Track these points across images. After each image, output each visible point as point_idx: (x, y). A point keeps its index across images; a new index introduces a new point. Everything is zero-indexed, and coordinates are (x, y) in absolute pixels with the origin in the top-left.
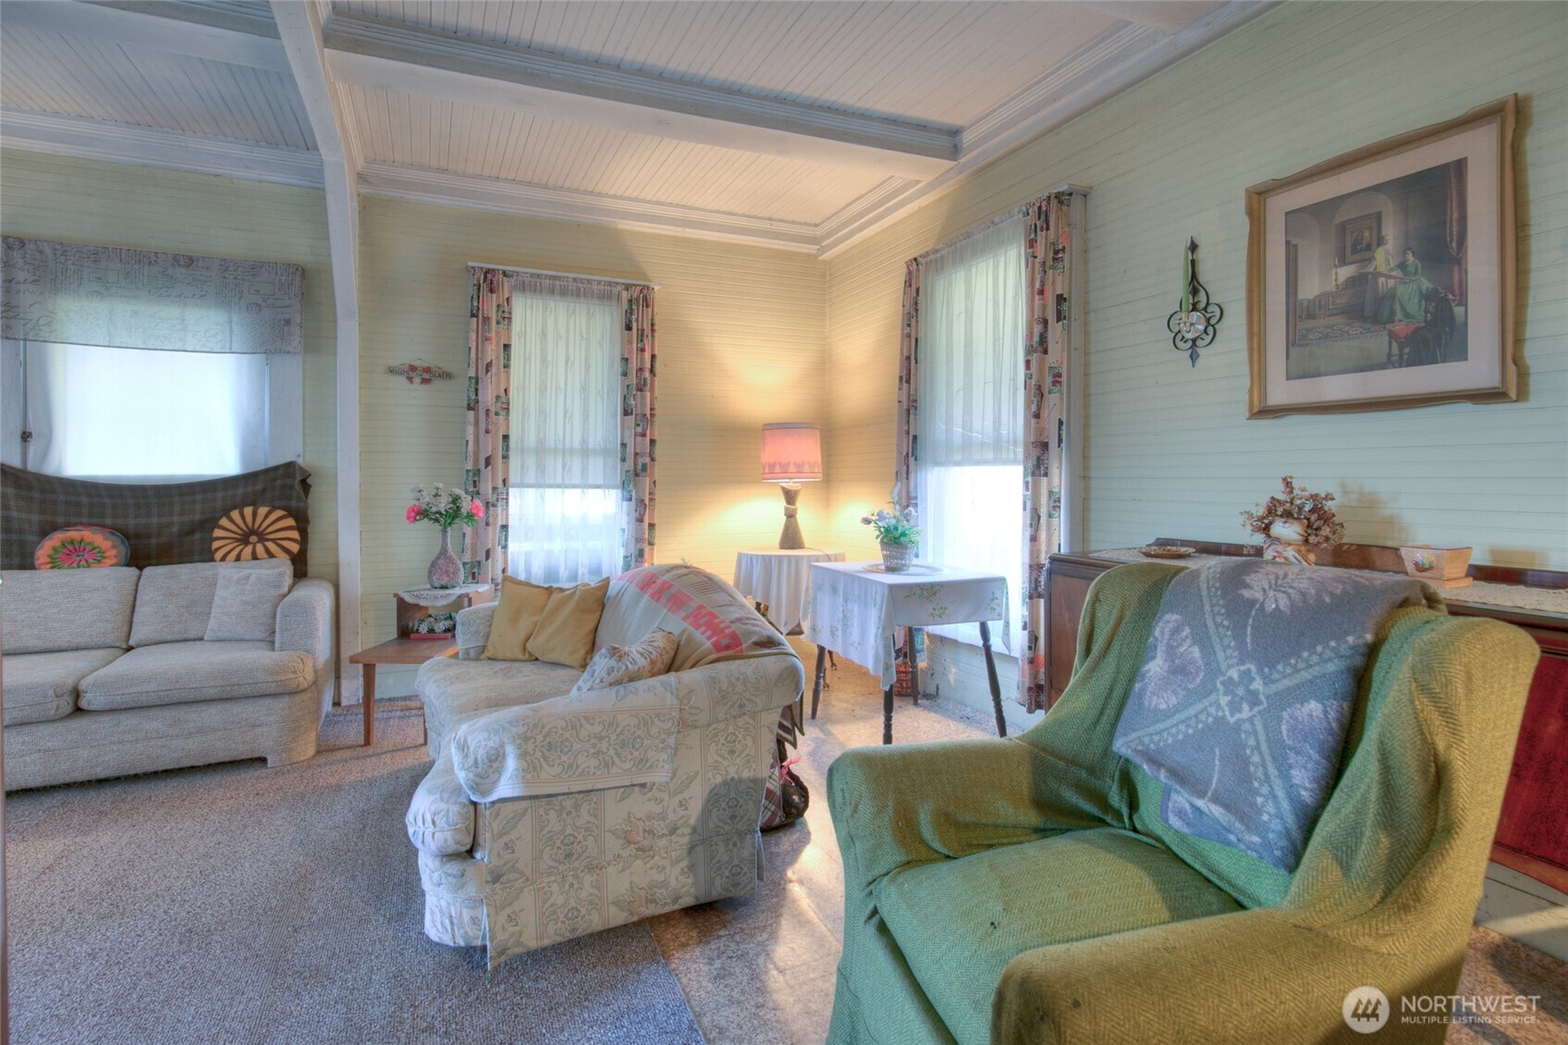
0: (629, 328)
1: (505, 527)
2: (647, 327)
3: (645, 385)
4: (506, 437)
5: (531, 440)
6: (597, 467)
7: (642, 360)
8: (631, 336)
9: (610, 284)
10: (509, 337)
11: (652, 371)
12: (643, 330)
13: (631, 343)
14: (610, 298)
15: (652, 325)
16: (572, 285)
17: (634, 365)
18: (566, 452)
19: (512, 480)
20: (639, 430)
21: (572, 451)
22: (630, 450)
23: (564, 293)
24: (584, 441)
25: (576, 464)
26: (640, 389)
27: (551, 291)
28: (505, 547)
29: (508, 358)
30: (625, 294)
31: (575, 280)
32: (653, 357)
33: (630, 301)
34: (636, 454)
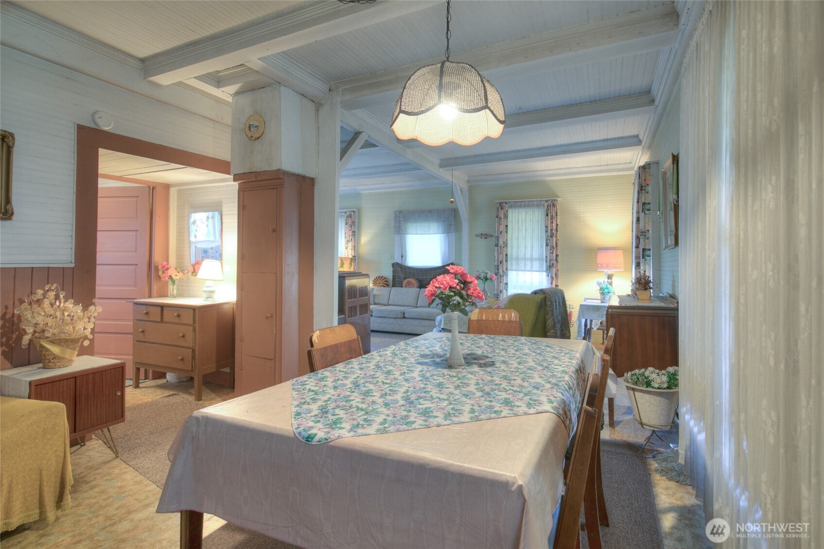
0: (547, 215)
1: (507, 284)
2: (554, 215)
3: (553, 235)
4: (506, 255)
5: (514, 256)
6: (536, 265)
7: (552, 226)
8: (548, 218)
9: (540, 201)
10: (507, 223)
11: (557, 230)
12: (552, 216)
13: (548, 220)
14: (540, 206)
15: (556, 213)
16: (527, 203)
17: (549, 228)
18: (525, 259)
19: (509, 268)
20: (551, 251)
21: (528, 259)
22: (548, 258)
23: (525, 206)
24: (532, 256)
25: (528, 263)
26: (552, 237)
27: (520, 206)
28: (507, 290)
29: (507, 229)
30: (546, 204)
31: (528, 201)
32: (557, 225)
33: (548, 206)
34: (550, 260)
